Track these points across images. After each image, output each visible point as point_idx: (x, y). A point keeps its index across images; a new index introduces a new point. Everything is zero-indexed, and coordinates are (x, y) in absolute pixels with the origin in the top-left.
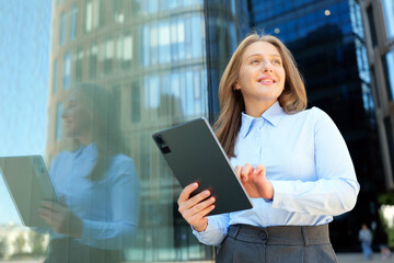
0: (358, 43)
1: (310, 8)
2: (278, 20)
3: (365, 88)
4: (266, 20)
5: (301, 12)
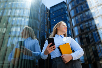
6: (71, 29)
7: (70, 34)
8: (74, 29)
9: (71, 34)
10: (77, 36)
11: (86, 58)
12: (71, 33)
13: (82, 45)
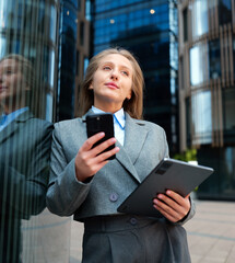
0: (172, 39)
1: (140, 6)
2: (115, 12)
3: (173, 74)
4: (105, 12)
5: (132, 8)
6: (180, 7)
7: (172, 28)
8: (190, 7)
9: (178, 30)
10: (202, 39)
11: (221, 127)
12: (178, 25)
13: (215, 76)
